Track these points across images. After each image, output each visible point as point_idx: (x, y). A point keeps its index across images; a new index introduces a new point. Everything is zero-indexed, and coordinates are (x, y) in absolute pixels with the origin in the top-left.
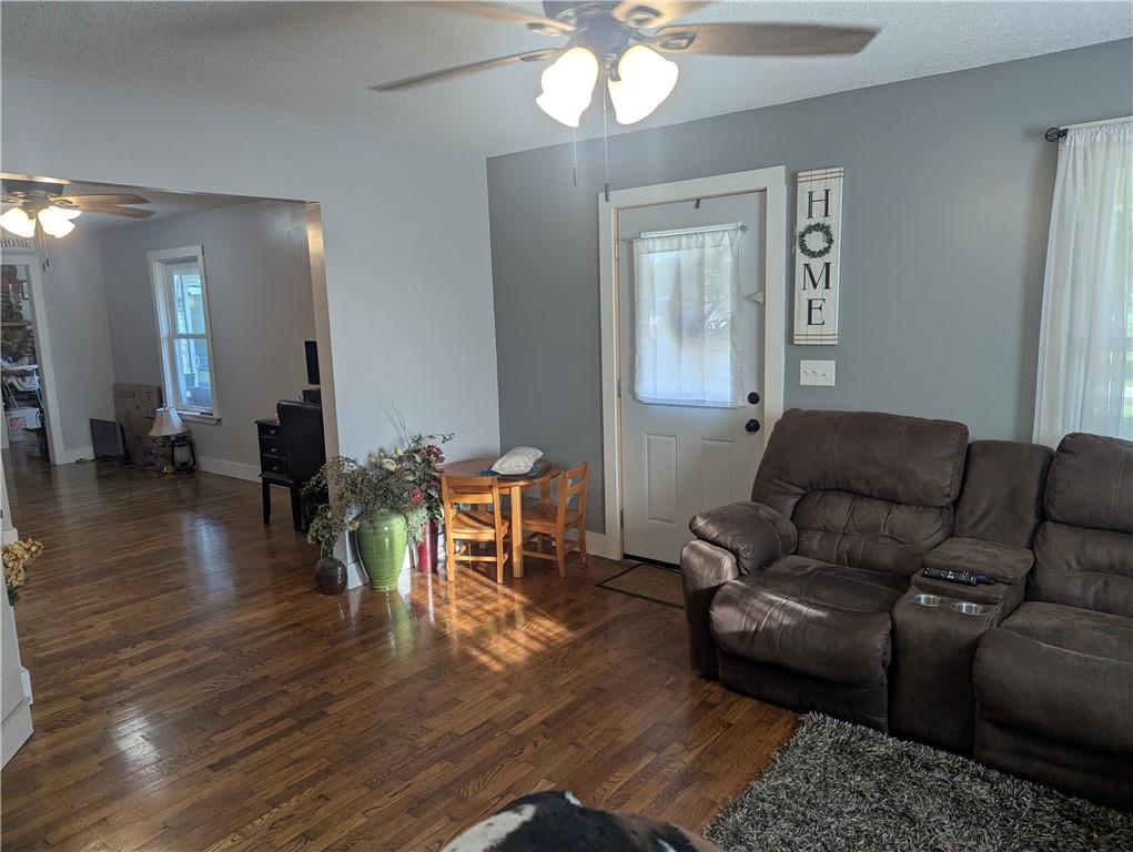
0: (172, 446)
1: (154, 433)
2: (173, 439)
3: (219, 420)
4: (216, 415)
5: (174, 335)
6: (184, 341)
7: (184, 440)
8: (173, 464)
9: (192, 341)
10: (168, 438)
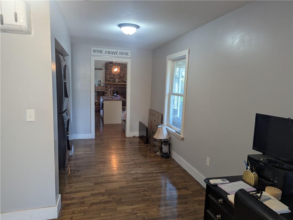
0: (162, 143)
1: (155, 137)
2: (163, 141)
3: (183, 138)
4: (182, 136)
5: (171, 93)
6: (176, 97)
7: (167, 142)
8: (161, 152)
9: (179, 97)
10: (161, 140)
